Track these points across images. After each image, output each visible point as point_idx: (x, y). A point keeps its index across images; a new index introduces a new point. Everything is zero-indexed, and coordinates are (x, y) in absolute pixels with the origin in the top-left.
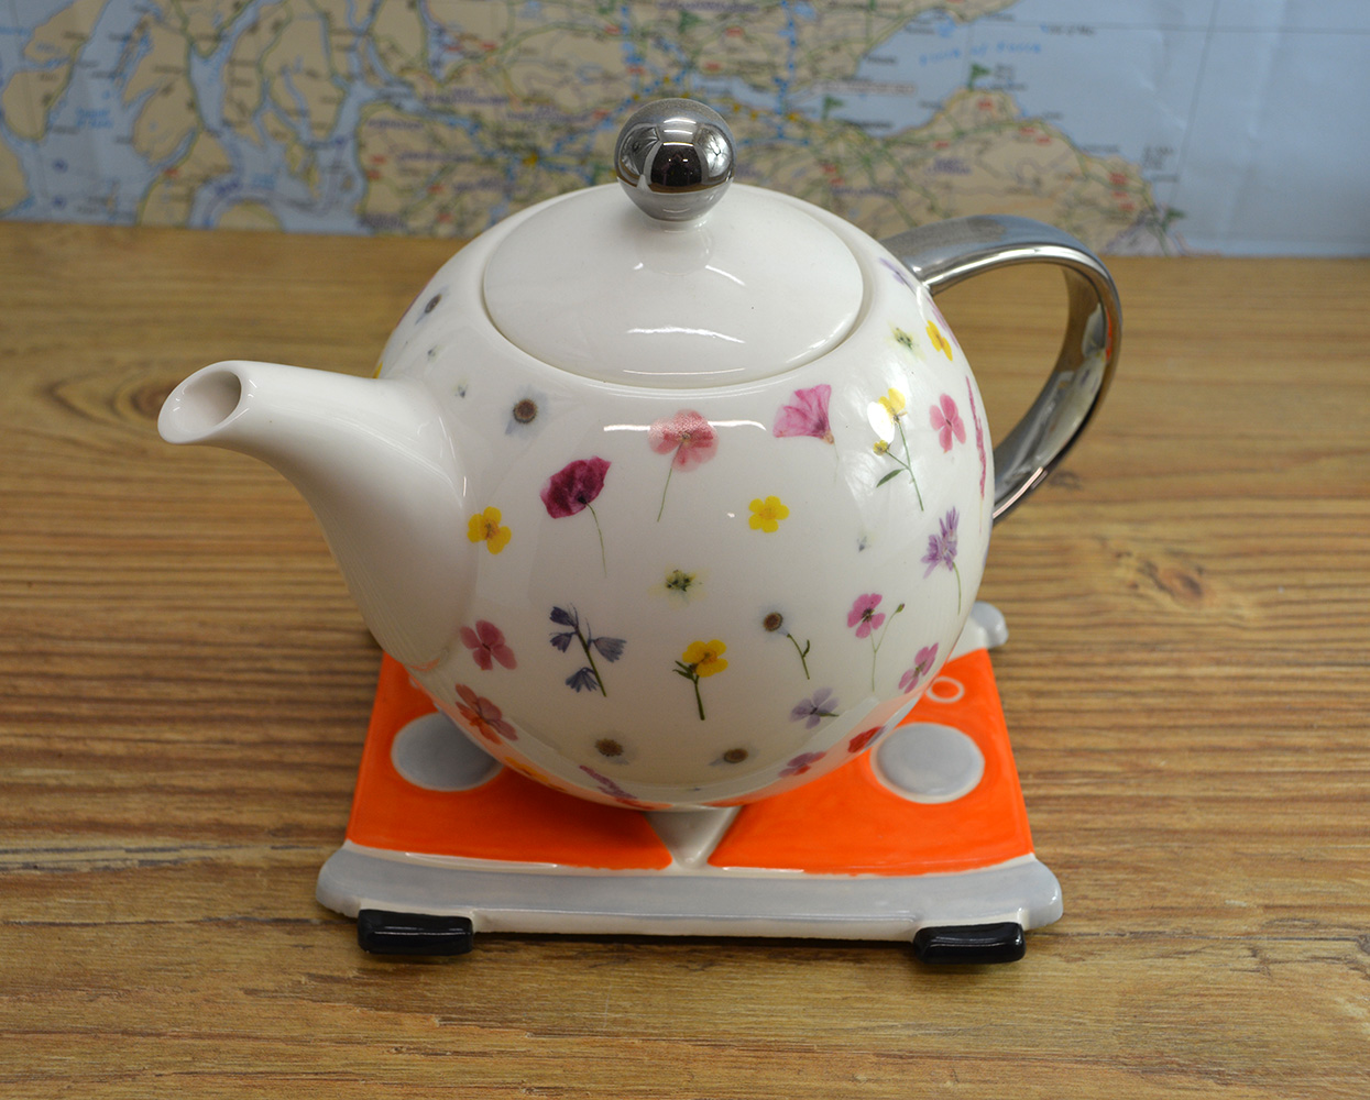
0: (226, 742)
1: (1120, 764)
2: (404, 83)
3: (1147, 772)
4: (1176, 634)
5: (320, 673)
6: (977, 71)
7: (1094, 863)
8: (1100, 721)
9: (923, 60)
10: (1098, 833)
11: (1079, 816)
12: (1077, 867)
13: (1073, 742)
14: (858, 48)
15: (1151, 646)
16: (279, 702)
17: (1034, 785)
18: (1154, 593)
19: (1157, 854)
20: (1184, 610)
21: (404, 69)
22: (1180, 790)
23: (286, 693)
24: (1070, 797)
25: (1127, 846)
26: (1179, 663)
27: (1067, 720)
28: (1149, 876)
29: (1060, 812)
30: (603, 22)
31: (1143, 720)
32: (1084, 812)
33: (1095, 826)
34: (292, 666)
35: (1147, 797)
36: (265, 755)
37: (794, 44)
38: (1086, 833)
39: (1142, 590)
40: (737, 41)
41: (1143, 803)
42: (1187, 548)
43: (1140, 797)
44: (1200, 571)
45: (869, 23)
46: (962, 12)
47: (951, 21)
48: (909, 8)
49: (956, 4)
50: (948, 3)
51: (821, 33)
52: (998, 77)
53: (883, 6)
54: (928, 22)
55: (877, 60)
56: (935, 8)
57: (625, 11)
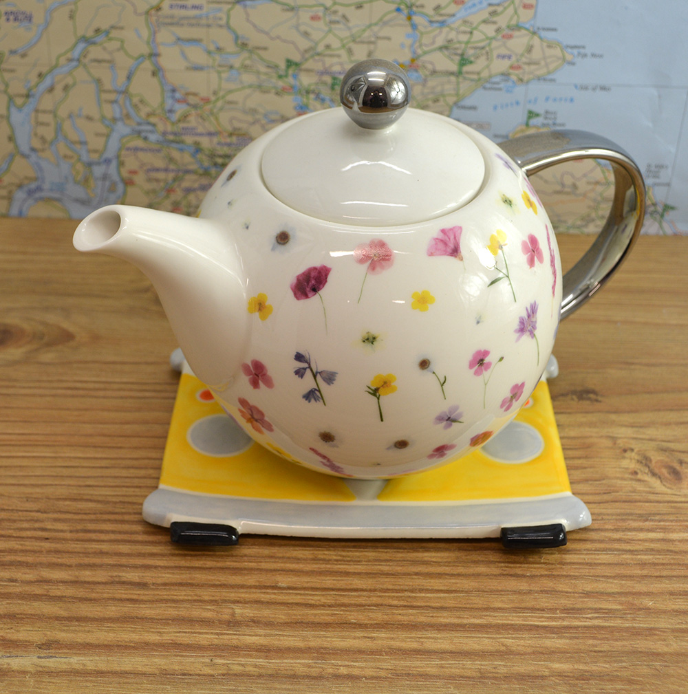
0: (12, 580)
1: (621, 604)
2: (149, 124)
3: (640, 609)
4: (663, 508)
5: (77, 531)
6: (532, 114)
7: (601, 677)
8: (608, 571)
9: (495, 108)
10: (604, 654)
11: (591, 642)
12: (589, 679)
13: (588, 587)
14: (451, 100)
15: (645, 517)
16: (49, 552)
17: (560, 618)
18: (648, 478)
19: (645, 670)
20: (669, 491)
21: (149, 115)
22: (662, 623)
23: (53, 546)
24: (585, 627)
25: (624, 664)
26: (664, 530)
27: (585, 571)
28: (638, 687)
29: (577, 638)
30: (281, 84)
31: (638, 572)
32: (594, 638)
33: (602, 649)
34: (59, 526)
35: (639, 628)
36: (38, 590)
38: (595, 654)
39: (639, 476)
41: (636, 633)
42: (672, 445)
43: (634, 628)
44: (681, 462)
45: (458, 83)
46: (521, 76)
47: (514, 82)
48: (485, 74)
49: (516, 72)
50: (511, 71)
51: (426, 91)
52: (546, 118)
53: (467, 73)
54: (498, 83)
55: (464, 107)
56: (503, 74)
57: (295, 76)
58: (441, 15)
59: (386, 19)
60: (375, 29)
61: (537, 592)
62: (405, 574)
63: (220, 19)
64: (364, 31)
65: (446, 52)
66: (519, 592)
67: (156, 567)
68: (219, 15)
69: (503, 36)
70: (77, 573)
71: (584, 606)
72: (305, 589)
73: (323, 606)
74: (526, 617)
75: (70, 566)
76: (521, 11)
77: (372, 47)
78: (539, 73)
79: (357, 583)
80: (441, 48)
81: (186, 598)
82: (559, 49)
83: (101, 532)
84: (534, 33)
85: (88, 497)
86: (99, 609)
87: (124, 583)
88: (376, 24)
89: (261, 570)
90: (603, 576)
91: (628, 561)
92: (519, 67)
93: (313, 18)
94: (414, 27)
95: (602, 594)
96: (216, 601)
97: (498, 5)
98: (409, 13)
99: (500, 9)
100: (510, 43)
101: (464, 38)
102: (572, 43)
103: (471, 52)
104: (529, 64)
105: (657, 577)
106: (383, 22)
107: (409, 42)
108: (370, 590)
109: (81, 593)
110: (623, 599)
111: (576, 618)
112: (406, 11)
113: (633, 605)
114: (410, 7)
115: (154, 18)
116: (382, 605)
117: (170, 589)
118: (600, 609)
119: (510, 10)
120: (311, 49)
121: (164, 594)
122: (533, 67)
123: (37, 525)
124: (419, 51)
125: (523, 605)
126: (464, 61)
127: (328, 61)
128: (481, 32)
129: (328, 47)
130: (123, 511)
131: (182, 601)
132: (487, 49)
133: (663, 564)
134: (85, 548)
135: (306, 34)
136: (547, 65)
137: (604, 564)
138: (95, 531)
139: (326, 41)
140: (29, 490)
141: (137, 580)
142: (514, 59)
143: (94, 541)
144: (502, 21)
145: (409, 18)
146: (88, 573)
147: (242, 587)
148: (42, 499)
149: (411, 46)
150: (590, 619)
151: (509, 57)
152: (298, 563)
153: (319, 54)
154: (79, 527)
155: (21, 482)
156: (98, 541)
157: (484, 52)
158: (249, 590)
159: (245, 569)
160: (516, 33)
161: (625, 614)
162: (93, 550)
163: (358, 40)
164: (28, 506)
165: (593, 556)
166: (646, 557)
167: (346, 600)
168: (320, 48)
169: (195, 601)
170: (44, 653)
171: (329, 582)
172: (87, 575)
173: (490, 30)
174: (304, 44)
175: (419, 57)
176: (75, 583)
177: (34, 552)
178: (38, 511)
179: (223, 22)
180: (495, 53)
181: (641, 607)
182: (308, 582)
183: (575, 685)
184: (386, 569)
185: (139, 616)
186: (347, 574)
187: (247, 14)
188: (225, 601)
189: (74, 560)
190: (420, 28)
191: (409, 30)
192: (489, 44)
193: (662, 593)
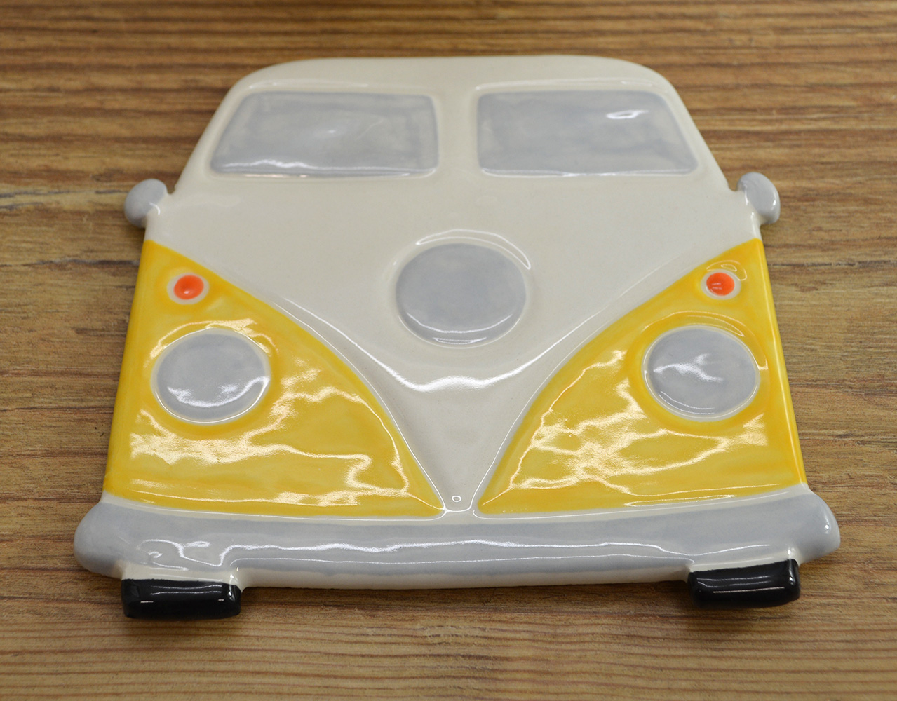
125: (729, 105)
170: (103, 186)
172: (152, 80)
183: (797, 208)
189: (133, 60)
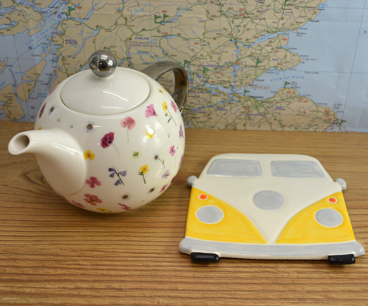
6: (287, 83)
9: (271, 80)
14: (253, 77)
16: (81, 275)
23: (83, 272)
34: (85, 263)
37: (235, 76)
40: (220, 75)
45: (256, 70)
46: (282, 68)
47: (279, 70)
48: (267, 67)
49: (280, 66)
50: (278, 65)
51: (243, 73)
52: (292, 85)
53: (260, 66)
54: (272, 70)
55: (258, 80)
56: (274, 67)
57: (188, 67)
58: (249, 43)
59: (226, 44)
60: (222, 48)
61: (287, 291)
62: (232, 283)
63: (157, 43)
64: (217, 48)
65: (251, 58)
66: (280, 291)
67: (126, 281)
68: (156, 42)
69: (275, 52)
70: (92, 284)
71: (307, 297)
72: (189, 290)
73: (197, 298)
74: (283, 302)
75: (90, 281)
76: (282, 41)
77: (220, 55)
78: (289, 66)
79: (212, 287)
80: (249, 56)
81: (139, 295)
82: (298, 56)
83: (103, 265)
84: (287, 50)
85: (98, 250)
86: (101, 301)
87: (112, 289)
88: (222, 46)
89: (171, 282)
90: (315, 284)
91: (326, 277)
92: (281, 64)
93: (195, 43)
94: (238, 47)
95: (315, 292)
96: (151, 296)
97: (272, 39)
98: (235, 42)
99: (273, 40)
100: (277, 54)
101: (258, 52)
102: (303, 55)
103: (261, 58)
104: (285, 63)
105: (337, 284)
106: (225, 45)
107: (235, 53)
108: (217, 291)
109: (94, 293)
110: (323, 294)
111: (303, 303)
112: (234, 41)
113: (327, 296)
114: (236, 39)
115: (129, 43)
116: (222, 297)
117: (132, 291)
118: (314, 298)
119: (278, 41)
120: (195, 56)
121: (129, 293)
122: (287, 64)
123: (76, 263)
124: (240, 57)
126: (258, 61)
127: (202, 61)
128: (265, 49)
129: (202, 55)
130: (113, 255)
131: (137, 297)
132: (268, 56)
133: (340, 278)
134: (96, 273)
135: (192, 50)
136: (293, 63)
137: (315, 278)
138: (101, 265)
139: (201, 53)
140: (73, 247)
141: (118, 287)
142: (279, 60)
143: (100, 269)
144: (274, 45)
145: (236, 44)
146: (97, 284)
147: (163, 290)
148: (79, 251)
149: (237, 55)
150: (309, 303)
151: (277, 60)
152: (187, 279)
153: (198, 58)
154: (94, 263)
155: (70, 243)
156: (102, 269)
157: (267, 57)
158: (166, 291)
159: (164, 282)
160: (280, 50)
161: (324, 301)
162: (100, 274)
163: (214, 52)
164: (72, 254)
165: (311, 275)
166: (333, 275)
167: (207, 296)
168: (199, 56)
169: (143, 296)
171: (200, 287)
172: (96, 285)
173: (269, 49)
174: (192, 54)
175: (239, 60)
176: (91, 289)
177: (74, 275)
178: (77, 256)
179: (158, 45)
180: (271, 58)
181: (331, 297)
182: (191, 287)
184: (224, 281)
185: (119, 304)
186: (208, 283)
187: (168, 42)
188: (155, 296)
189: (91, 279)
190: (240, 47)
191: (236, 48)
192: (269, 54)
193: (339, 291)
